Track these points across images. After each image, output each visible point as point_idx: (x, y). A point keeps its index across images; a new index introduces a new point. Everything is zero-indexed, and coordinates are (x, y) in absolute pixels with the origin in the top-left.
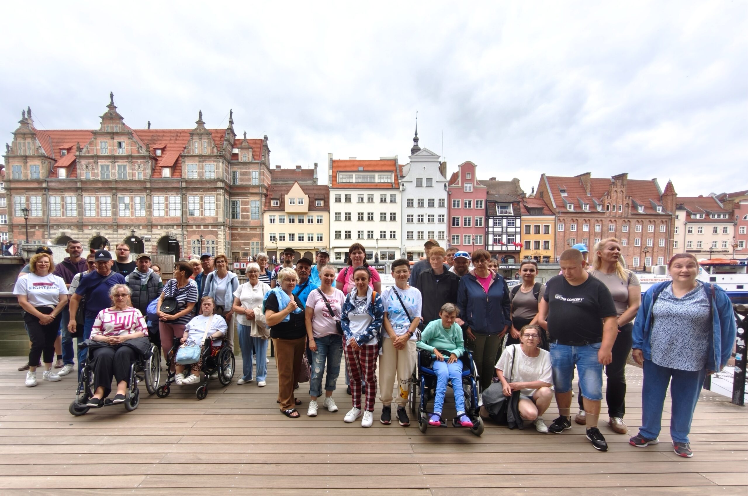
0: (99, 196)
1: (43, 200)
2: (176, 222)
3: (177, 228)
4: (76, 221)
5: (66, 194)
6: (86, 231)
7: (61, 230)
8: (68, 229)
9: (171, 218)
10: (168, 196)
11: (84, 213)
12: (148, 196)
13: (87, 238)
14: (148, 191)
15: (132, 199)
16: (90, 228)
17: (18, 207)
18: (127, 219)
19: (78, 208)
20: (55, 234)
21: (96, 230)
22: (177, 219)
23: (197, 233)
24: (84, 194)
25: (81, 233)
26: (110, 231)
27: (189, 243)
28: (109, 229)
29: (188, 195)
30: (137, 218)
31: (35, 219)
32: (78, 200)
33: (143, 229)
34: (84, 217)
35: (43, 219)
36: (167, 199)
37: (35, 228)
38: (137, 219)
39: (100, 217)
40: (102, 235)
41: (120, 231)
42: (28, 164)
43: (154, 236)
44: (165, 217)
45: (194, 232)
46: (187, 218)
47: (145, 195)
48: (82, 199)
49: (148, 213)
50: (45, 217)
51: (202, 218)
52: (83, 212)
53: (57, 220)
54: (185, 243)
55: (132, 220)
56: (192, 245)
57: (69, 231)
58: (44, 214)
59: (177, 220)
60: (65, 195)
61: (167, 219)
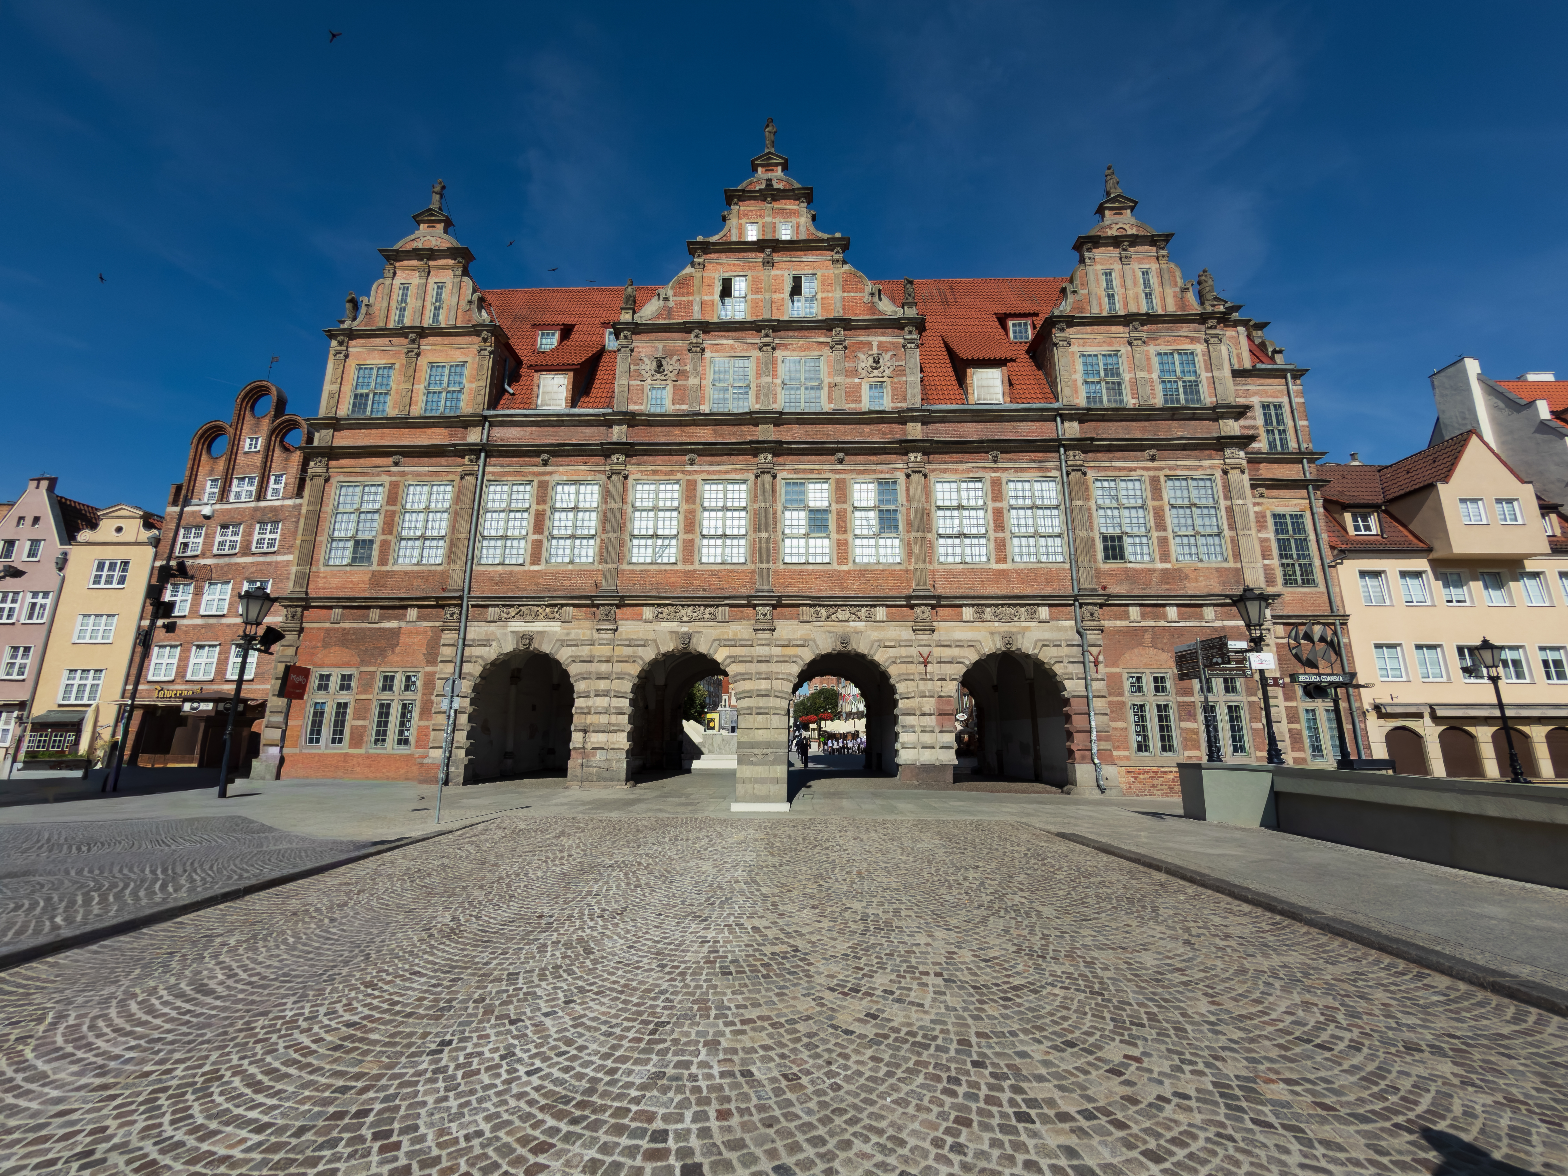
0: (699, 478)
1: (457, 499)
2: (1047, 591)
3: (1053, 619)
4: (590, 582)
5: (560, 470)
6: (629, 629)
7: (518, 626)
8: (547, 618)
9: (1019, 572)
10: (1003, 476)
11: (626, 550)
12: (918, 477)
13: (630, 660)
14: (915, 457)
15: (841, 492)
16: (648, 612)
17: (345, 528)
18: (818, 575)
19: (604, 530)
20: (485, 642)
21: (674, 626)
22: (1050, 575)
23: (1148, 638)
24: (635, 469)
25: (609, 635)
26: (740, 629)
27: (1114, 686)
28: (733, 619)
29: (1090, 474)
30: (862, 573)
31: (409, 575)
32: (606, 495)
33: (891, 618)
34: (625, 566)
35: (444, 575)
36: (997, 490)
37: (400, 618)
38: (864, 573)
39: (697, 567)
40: (702, 647)
41: (786, 629)
42: (423, 361)
43: (947, 653)
44: (994, 566)
45: (1135, 636)
46: (1098, 572)
47: (901, 476)
48: (624, 490)
49: (916, 549)
50: (457, 566)
51: (1165, 571)
52: (622, 544)
53: (507, 578)
54: (1098, 686)
55: (839, 578)
56: (1129, 698)
57: (554, 627)
58: (451, 556)
59: (1049, 582)
60: (556, 477)
61: (1003, 573)
